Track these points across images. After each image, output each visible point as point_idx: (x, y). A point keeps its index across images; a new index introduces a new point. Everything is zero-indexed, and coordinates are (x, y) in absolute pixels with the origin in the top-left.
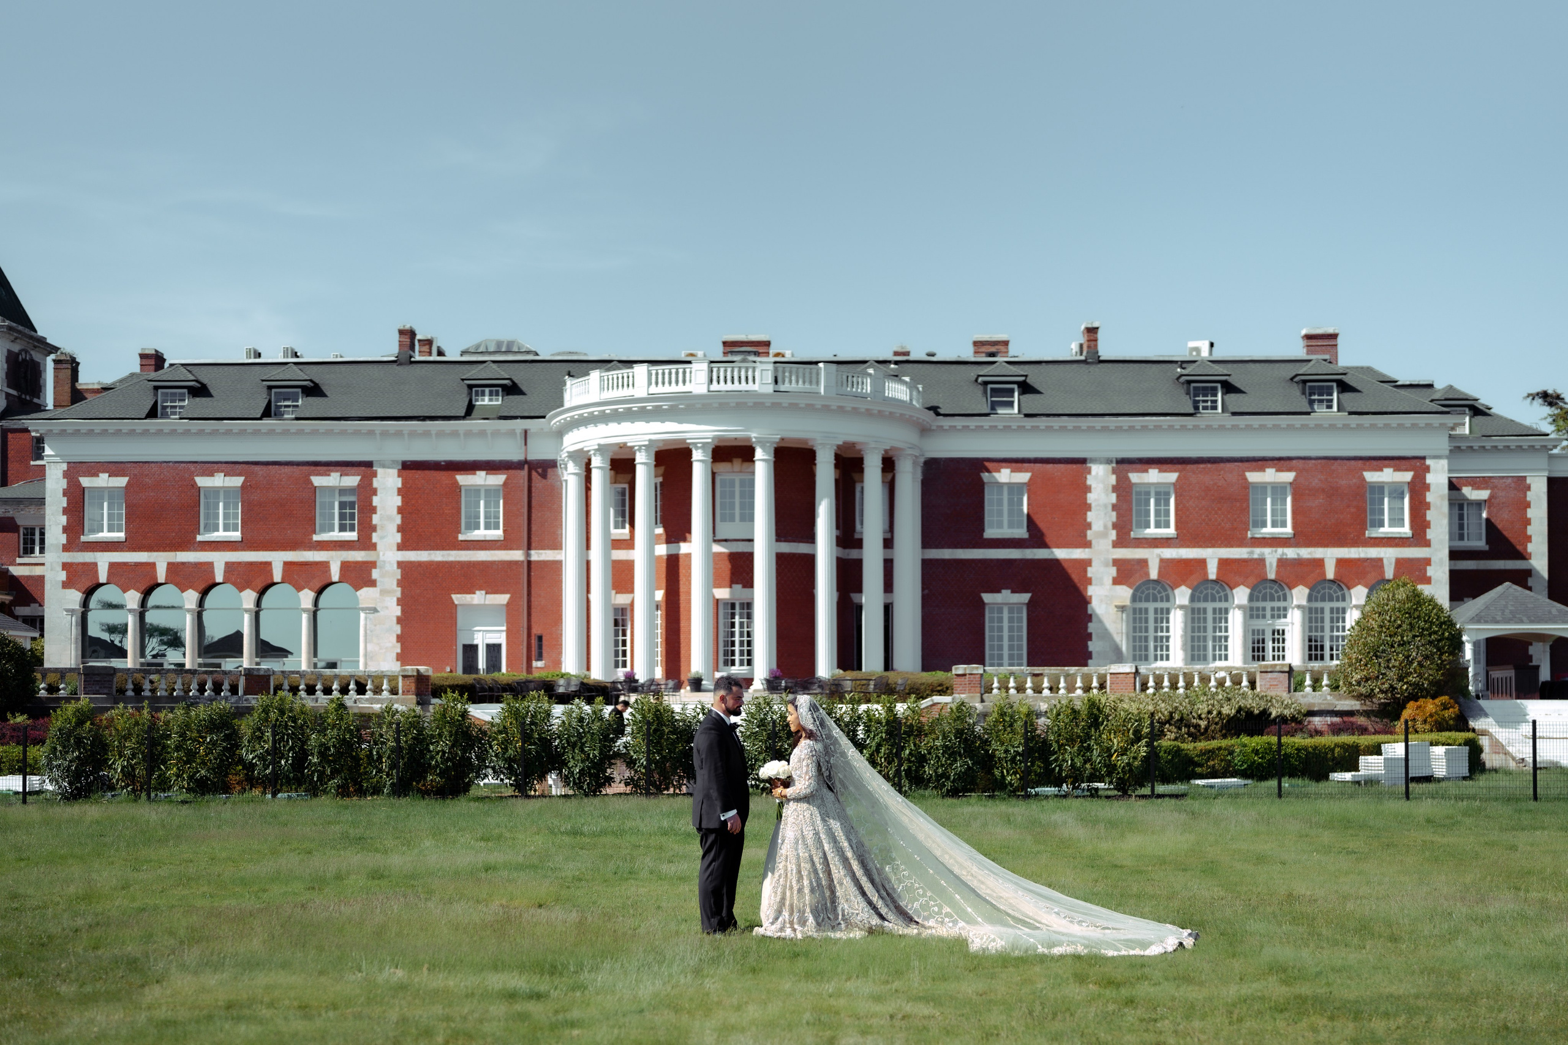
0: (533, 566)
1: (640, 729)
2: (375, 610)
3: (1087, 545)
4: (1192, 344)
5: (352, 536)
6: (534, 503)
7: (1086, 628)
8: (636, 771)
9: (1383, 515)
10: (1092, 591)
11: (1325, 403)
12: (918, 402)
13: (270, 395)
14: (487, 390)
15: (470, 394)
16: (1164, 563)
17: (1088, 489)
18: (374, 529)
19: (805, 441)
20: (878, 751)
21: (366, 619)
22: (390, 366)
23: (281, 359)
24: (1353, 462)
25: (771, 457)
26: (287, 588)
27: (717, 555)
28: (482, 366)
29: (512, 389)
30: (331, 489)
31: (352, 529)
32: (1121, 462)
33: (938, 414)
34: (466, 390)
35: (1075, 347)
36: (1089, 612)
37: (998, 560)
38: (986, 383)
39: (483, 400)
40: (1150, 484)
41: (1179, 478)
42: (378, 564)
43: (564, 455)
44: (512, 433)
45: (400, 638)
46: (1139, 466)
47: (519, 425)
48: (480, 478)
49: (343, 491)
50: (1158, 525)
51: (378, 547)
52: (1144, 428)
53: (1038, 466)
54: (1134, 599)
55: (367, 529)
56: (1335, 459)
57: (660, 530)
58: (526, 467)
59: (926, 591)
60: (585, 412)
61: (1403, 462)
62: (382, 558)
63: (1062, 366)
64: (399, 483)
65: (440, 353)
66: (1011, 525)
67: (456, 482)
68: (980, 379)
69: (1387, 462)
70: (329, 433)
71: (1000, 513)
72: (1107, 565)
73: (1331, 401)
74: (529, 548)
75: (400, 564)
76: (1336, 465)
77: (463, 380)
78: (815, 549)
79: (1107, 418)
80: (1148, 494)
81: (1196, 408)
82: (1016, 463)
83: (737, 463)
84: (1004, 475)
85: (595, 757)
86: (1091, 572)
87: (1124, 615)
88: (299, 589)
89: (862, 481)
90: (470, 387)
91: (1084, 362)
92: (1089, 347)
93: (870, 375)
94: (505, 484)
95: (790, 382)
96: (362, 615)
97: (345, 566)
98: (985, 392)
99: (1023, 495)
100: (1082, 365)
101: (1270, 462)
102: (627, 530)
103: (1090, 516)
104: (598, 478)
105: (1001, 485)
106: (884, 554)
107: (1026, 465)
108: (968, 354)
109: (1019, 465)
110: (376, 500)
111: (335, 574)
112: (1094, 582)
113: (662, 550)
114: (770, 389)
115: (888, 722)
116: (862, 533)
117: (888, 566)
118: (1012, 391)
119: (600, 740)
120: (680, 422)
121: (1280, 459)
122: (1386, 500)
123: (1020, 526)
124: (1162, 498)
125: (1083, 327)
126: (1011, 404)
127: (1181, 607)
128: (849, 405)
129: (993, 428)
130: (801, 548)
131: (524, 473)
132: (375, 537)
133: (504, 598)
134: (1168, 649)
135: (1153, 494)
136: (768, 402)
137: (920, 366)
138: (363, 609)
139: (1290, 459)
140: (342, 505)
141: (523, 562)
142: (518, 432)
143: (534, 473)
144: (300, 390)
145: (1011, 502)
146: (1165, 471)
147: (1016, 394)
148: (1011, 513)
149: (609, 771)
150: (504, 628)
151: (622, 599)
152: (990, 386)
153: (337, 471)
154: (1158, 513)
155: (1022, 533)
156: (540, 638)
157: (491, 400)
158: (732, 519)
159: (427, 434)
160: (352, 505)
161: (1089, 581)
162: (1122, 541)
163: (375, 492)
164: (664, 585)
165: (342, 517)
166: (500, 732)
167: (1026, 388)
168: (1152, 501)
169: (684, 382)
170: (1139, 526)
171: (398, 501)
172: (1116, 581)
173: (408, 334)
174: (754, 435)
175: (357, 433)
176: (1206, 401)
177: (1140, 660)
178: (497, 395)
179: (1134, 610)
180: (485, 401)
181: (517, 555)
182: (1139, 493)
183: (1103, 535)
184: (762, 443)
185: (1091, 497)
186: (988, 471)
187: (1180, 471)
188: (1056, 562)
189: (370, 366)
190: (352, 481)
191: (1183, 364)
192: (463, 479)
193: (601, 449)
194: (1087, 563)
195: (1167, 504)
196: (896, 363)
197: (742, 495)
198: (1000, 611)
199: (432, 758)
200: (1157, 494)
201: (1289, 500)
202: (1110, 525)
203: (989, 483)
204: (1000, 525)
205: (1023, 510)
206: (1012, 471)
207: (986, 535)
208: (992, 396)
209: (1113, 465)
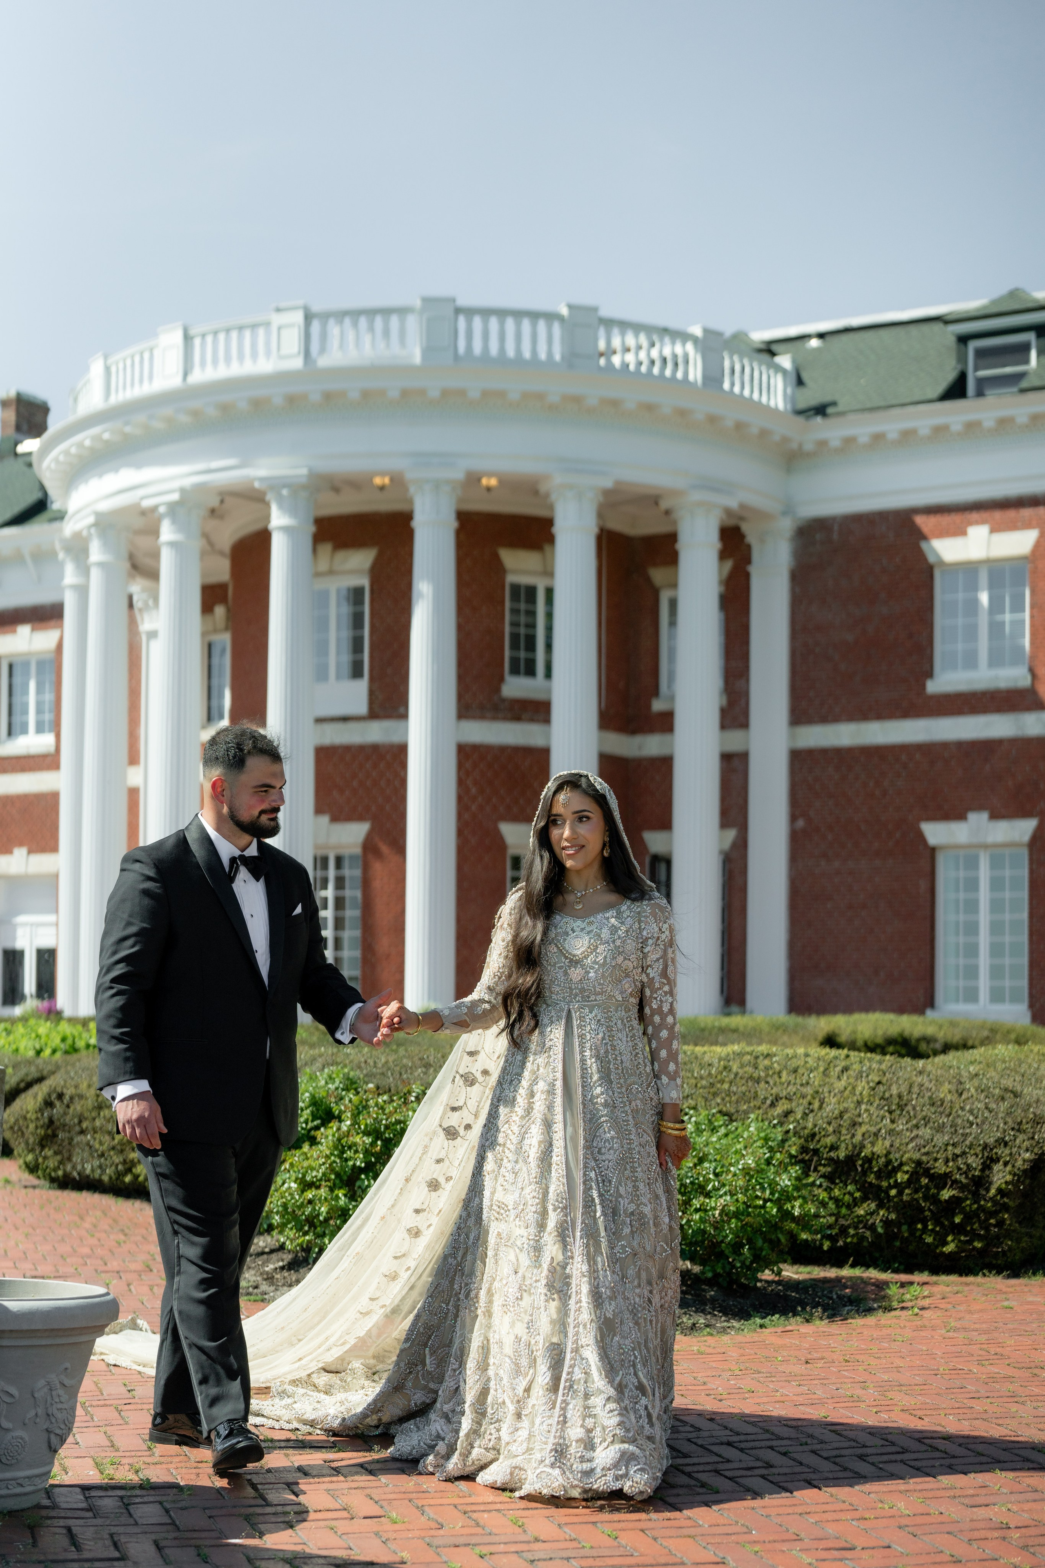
37: (961, 746)
38: (966, 337)
48: (27, 638)
59: (800, 823)
66: (996, 659)
68: (953, 333)
71: (971, 633)
82: (1005, 509)
84: (975, 542)
89: (675, 585)
98: (962, 360)
99: (1021, 587)
105: (969, 567)
107: (1027, 513)
109: (1011, 514)
116: (672, 699)
118: (1025, 348)
123: (1012, 658)
126: (1020, 379)
133: (54, 862)
145: (996, 605)
147: (1034, 354)
148: (996, 629)
152: (973, 345)
155: (1019, 674)
192: (2, 644)
196: (821, 336)
198: (972, 863)
203: (942, 563)
204: (971, 662)
205: (1024, 621)
206: (993, 531)
207: (933, 687)
208: (976, 369)
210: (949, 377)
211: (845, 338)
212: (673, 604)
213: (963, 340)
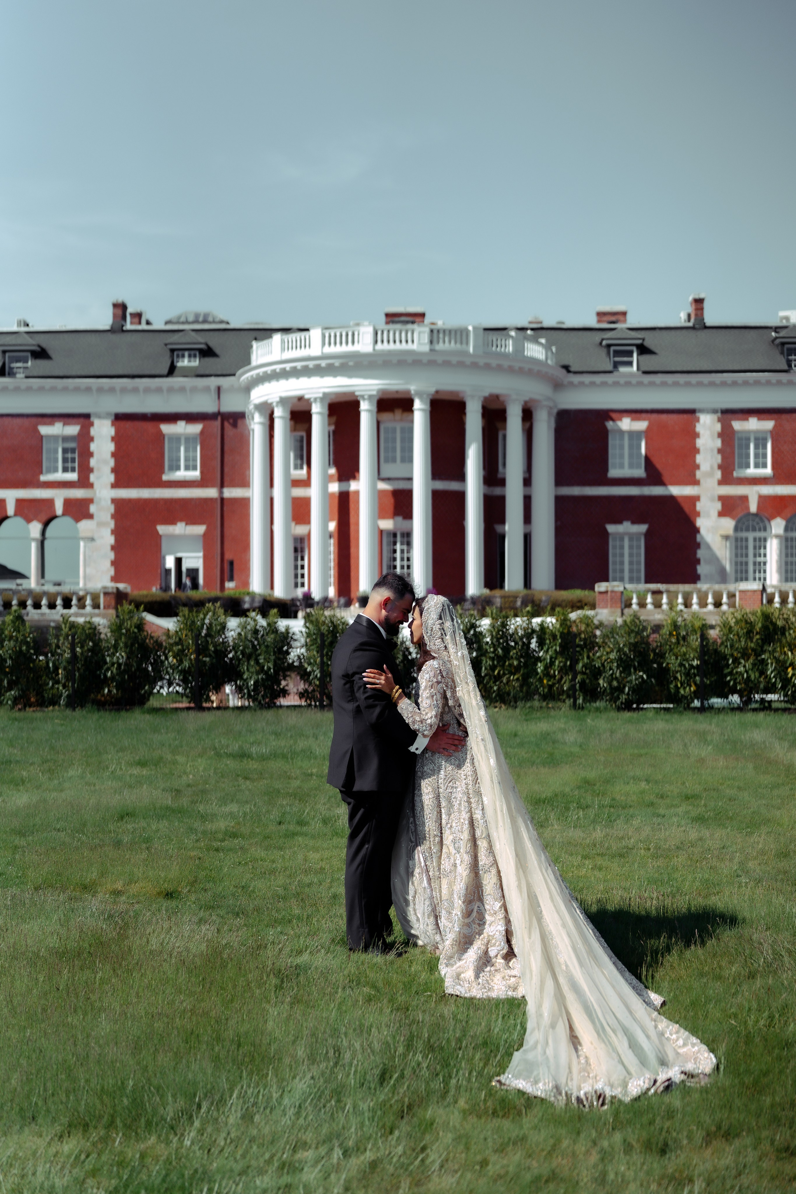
0: (225, 502)
1: (314, 642)
2: (92, 539)
3: (696, 482)
4: (782, 314)
5: (73, 476)
6: (226, 448)
7: (695, 553)
8: (310, 684)
10: (700, 523)
12: (552, 360)
13: (4, 357)
14: (186, 354)
15: (172, 356)
16: (763, 500)
17: (697, 435)
18: (91, 470)
19: (456, 393)
20: (552, 663)
21: (85, 547)
22: (105, 334)
23: (15, 328)
25: (427, 407)
26: (19, 521)
27: (382, 493)
28: (181, 334)
29: (207, 352)
30: (55, 438)
31: (73, 470)
32: (726, 412)
33: (569, 371)
34: (168, 353)
35: (683, 316)
36: (698, 539)
37: (622, 497)
38: (609, 346)
39: (183, 361)
40: (749, 432)
41: (775, 426)
42: (95, 500)
43: (251, 407)
44: (207, 389)
45: (113, 563)
46: (740, 416)
47: (213, 382)
48: (181, 428)
49: (65, 439)
50: (757, 466)
51: (96, 486)
52: (746, 383)
53: (654, 416)
54: (736, 529)
55: (85, 471)
57: (333, 471)
58: (219, 418)
60: (269, 369)
62: (98, 494)
63: (673, 332)
64: (112, 431)
65: (148, 323)
66: (631, 466)
67: (160, 431)
68: (604, 343)
70: (53, 389)
71: (622, 456)
72: (712, 500)
74: (222, 486)
75: (114, 501)
77: (166, 345)
78: (465, 486)
79: (713, 375)
80: (748, 440)
81: (790, 366)
82: (636, 413)
83: (398, 413)
84: (626, 424)
85: (269, 669)
86: (699, 506)
87: (728, 544)
88: (29, 521)
89: (505, 428)
90: (172, 351)
91: (693, 328)
92: (696, 315)
93: (512, 337)
94: (202, 432)
95: (444, 342)
96: (82, 544)
97: (69, 504)
98: (608, 353)
99: (641, 440)
100: (690, 331)
102: (305, 471)
103: (699, 459)
104: (279, 426)
105: (621, 432)
106: (524, 491)
107: (644, 415)
108: (592, 322)
109: (638, 415)
110: (93, 447)
111: (59, 509)
112: (702, 514)
113: (334, 487)
114: (426, 348)
115: (562, 634)
116: (505, 474)
117: (527, 501)
118: (632, 352)
119: (275, 653)
120: (350, 377)
123: (638, 467)
124: (760, 443)
125: (691, 299)
126: (630, 364)
127: (777, 536)
128: (494, 363)
129: (616, 384)
130: (453, 486)
131: (218, 423)
132: (92, 478)
133: (200, 529)
134: (765, 572)
135: (752, 439)
136: (425, 360)
137: (552, 332)
138: (83, 539)
140: (65, 451)
141: (216, 499)
142: (213, 387)
143: (226, 424)
144: (29, 354)
145: (631, 447)
146: (763, 419)
147: (635, 355)
148: (631, 456)
149: (283, 683)
150: (201, 554)
151: (300, 530)
152: (613, 348)
153: (60, 421)
154: (756, 456)
155: (640, 472)
156: (231, 563)
157: (189, 361)
158: (394, 460)
159: (135, 390)
160: (73, 451)
161: (698, 514)
162: (727, 479)
163: (92, 439)
164: (336, 516)
165: (65, 460)
166: (177, 644)
167: (643, 350)
168: (752, 446)
169: (353, 342)
170: (741, 466)
171: (111, 447)
172: (721, 514)
173: (121, 308)
174: (413, 388)
175: (77, 389)
177: (742, 580)
178: (195, 356)
179: (736, 539)
180: (184, 363)
181: (212, 493)
182: (740, 439)
183: (710, 474)
184: (420, 395)
185: (699, 443)
186: (613, 420)
187: (776, 420)
188: (672, 499)
189: (89, 334)
190: (73, 430)
191: (776, 329)
192: (166, 428)
193: (283, 401)
194: (695, 499)
195: (765, 447)
196: (532, 329)
197: (403, 440)
198: (622, 539)
199: (108, 669)
200: (756, 439)
202: (716, 467)
203: (612, 430)
204: (622, 466)
205: (641, 453)
206: (633, 420)
207: (611, 475)
208: (614, 357)
209: (719, 414)
212: (505, 437)
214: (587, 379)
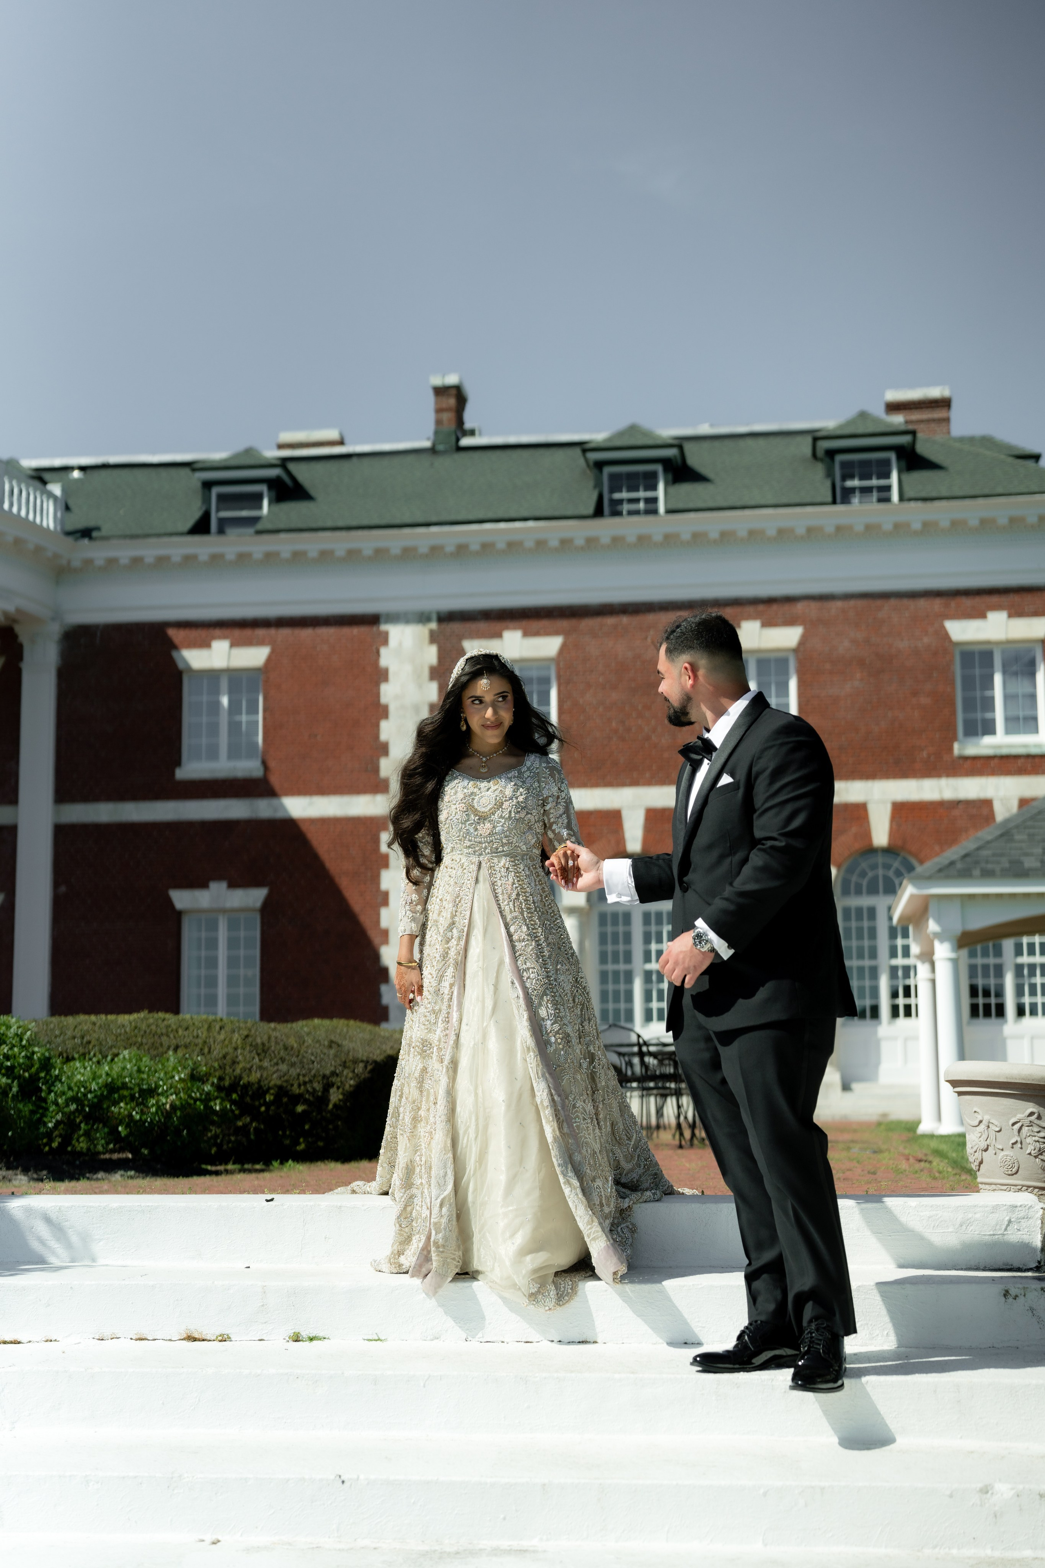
3: (378, 786)
7: (376, 956)
9: (993, 709)
11: (875, 495)
17: (382, 675)
24: (922, 603)
32: (447, 618)
33: (89, 538)
36: (385, 919)
37: (205, 824)
41: (564, 649)
46: (482, 625)
52: (488, 548)
53: (285, 633)
56: (885, 596)
61: (1028, 598)
63: (385, 461)
66: (234, 753)
68: (199, 478)
69: (995, 599)
71: (213, 730)
73: (888, 488)
76: (887, 608)
81: (614, 512)
82: (243, 628)
84: (217, 654)
91: (432, 451)
92: (439, 423)
98: (206, 502)
99: (256, 692)
100: (423, 456)
101: (750, 609)
103: (387, 730)
105: (212, 675)
107: (261, 632)
109: (248, 632)
118: (259, 497)
121: (770, 601)
122: (998, 679)
123: (250, 753)
126: (254, 522)
137: (125, 471)
139: (789, 600)
145: (234, 707)
146: (537, 634)
147: (265, 503)
148: (234, 727)
152: (215, 490)
155: (252, 766)
161: (384, 861)
167: (285, 492)
176: (637, 500)
185: (388, 692)
187: (566, 633)
194: (379, 825)
195: (545, 699)
198: (209, 924)
201: (793, 685)
203: (190, 669)
204: (213, 754)
205: (257, 722)
206: (232, 645)
207: (181, 774)
208: (218, 510)
209: (433, 625)
210: (196, 514)
211: (104, 473)
213: (208, 485)
214: (124, 552)
